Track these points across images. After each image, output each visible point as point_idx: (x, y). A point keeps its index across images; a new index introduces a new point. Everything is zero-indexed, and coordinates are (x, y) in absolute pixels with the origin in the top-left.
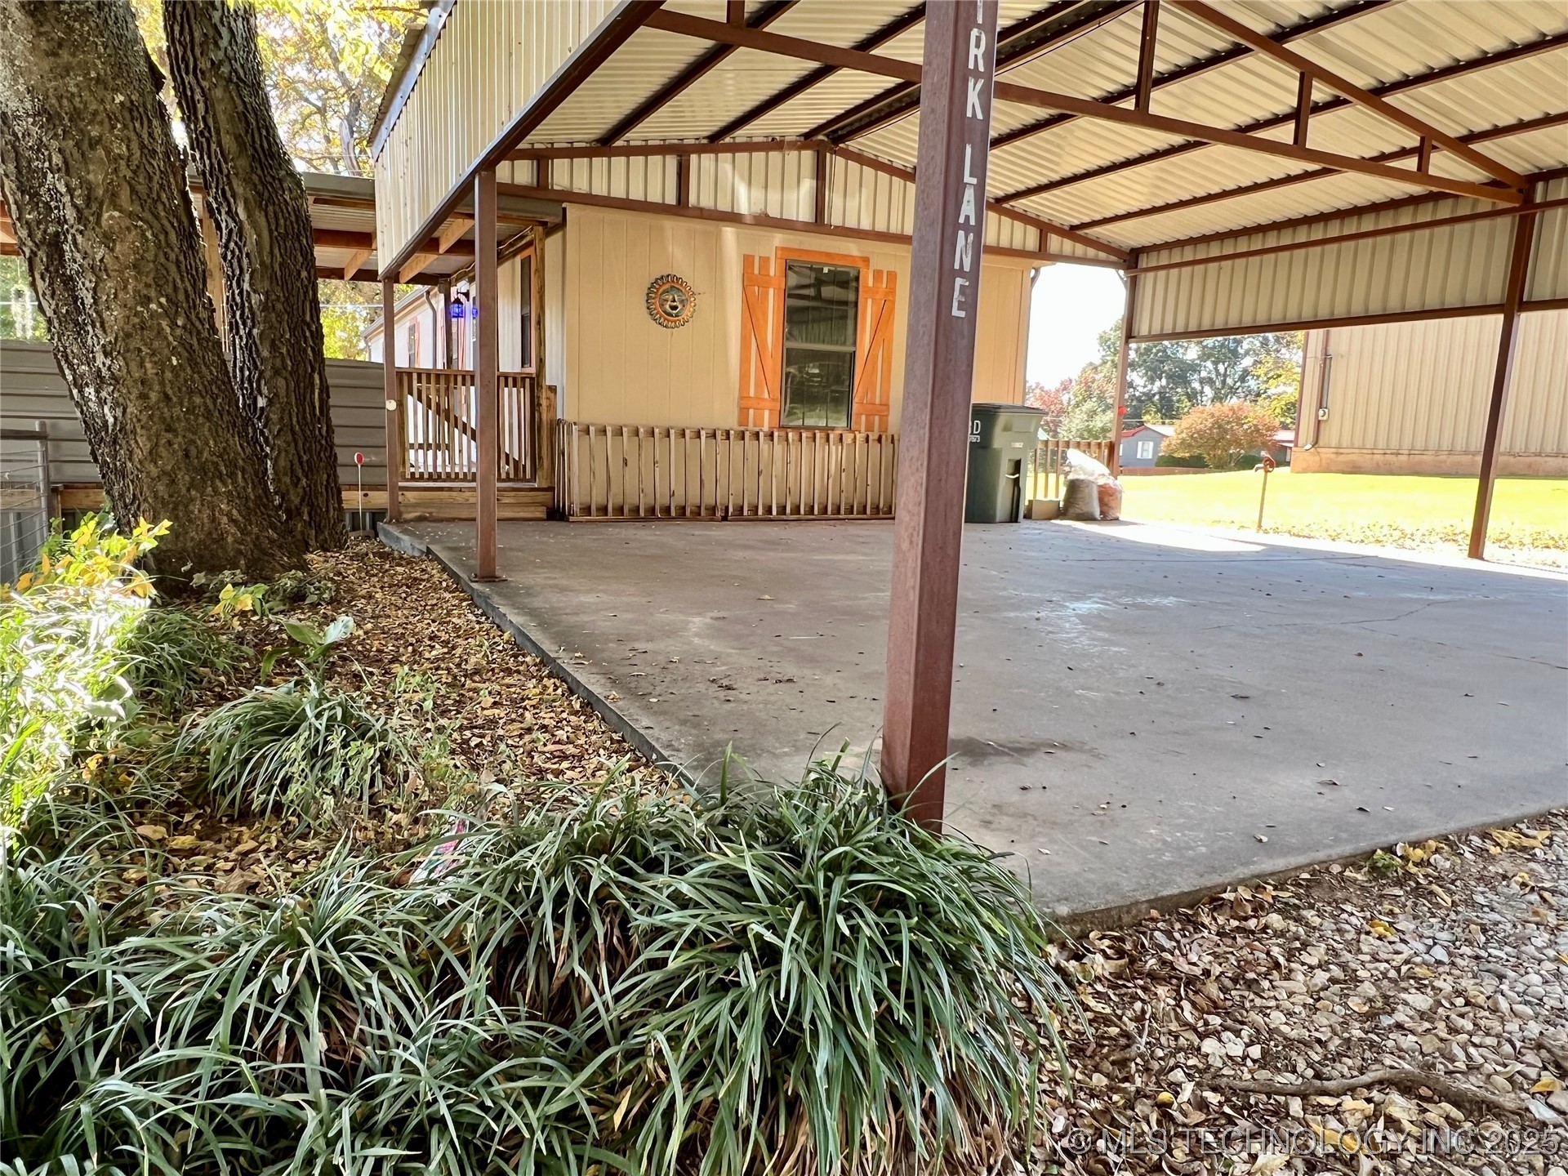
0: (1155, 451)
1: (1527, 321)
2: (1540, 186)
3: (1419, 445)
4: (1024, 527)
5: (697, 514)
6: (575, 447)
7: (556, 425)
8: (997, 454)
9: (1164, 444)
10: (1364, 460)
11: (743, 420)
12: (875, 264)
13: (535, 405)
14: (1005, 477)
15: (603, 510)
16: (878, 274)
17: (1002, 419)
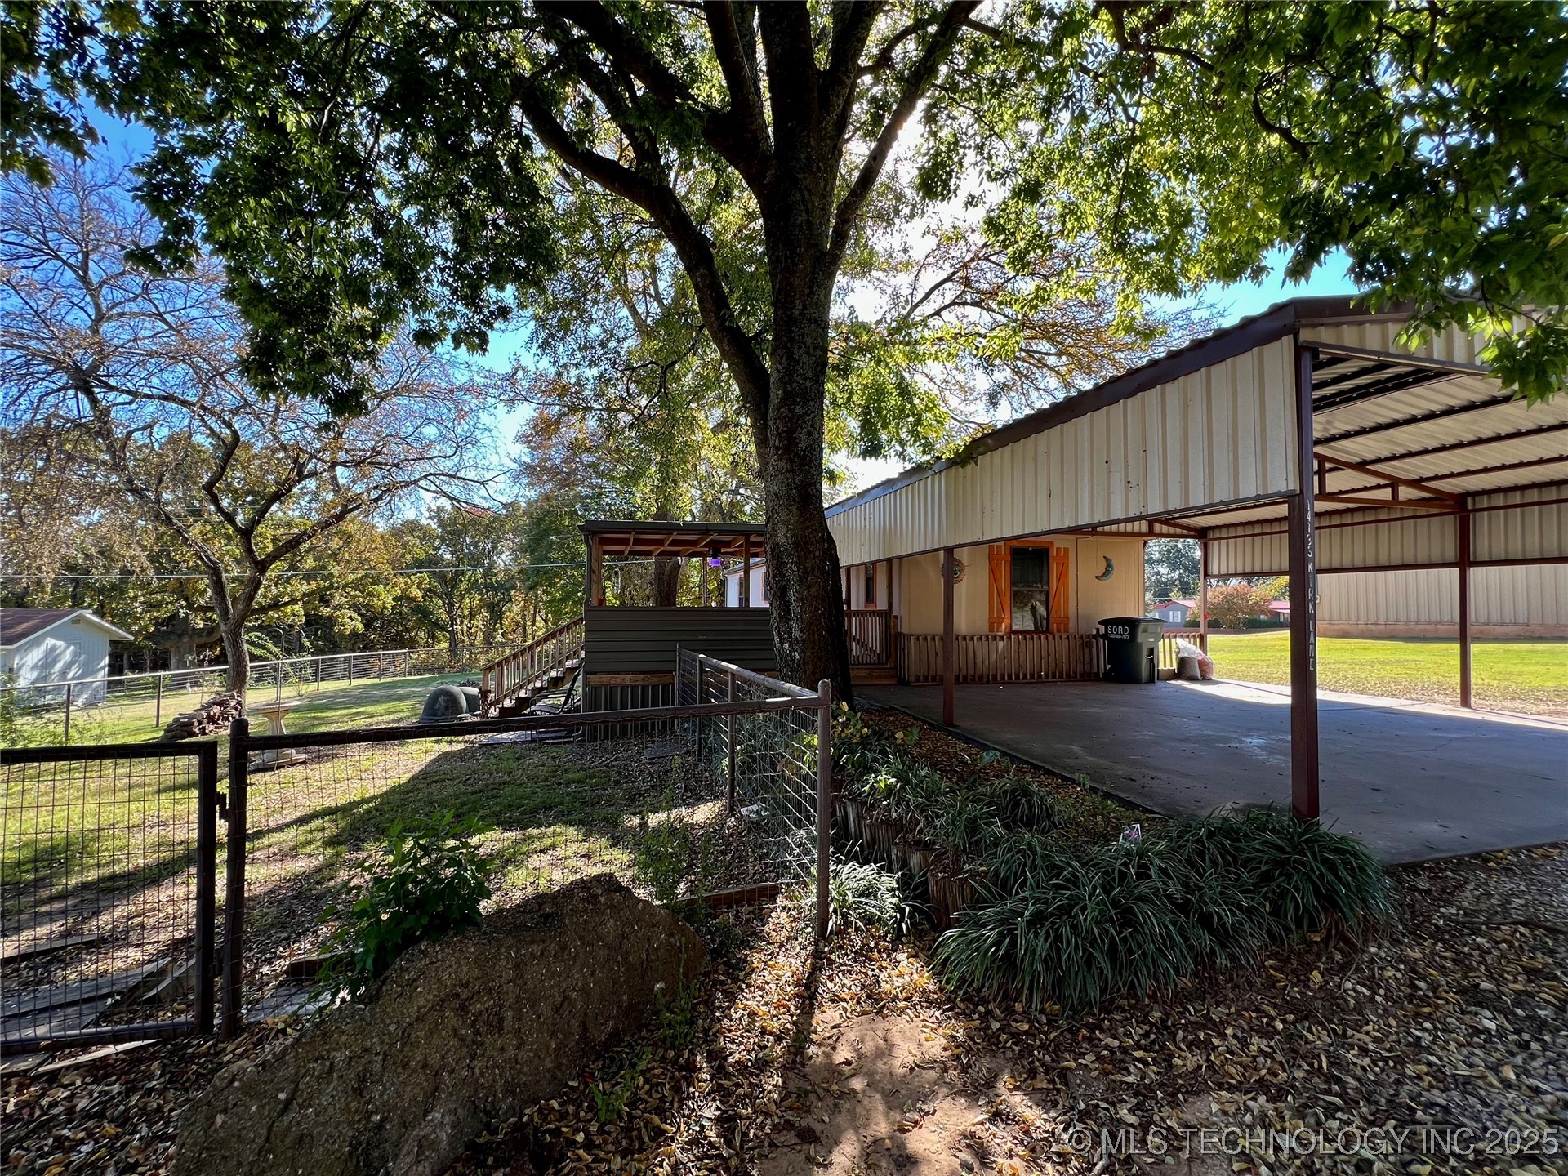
0: (1183, 617)
1: (1475, 573)
2: (1470, 500)
3: (1392, 617)
4: (1159, 684)
5: (973, 681)
6: (912, 648)
7: (899, 635)
8: (1140, 646)
9: (1189, 613)
10: (1352, 628)
11: (991, 629)
12: (1056, 545)
13: (888, 626)
14: (1145, 658)
15: (926, 679)
16: (1058, 549)
17: (1142, 626)
